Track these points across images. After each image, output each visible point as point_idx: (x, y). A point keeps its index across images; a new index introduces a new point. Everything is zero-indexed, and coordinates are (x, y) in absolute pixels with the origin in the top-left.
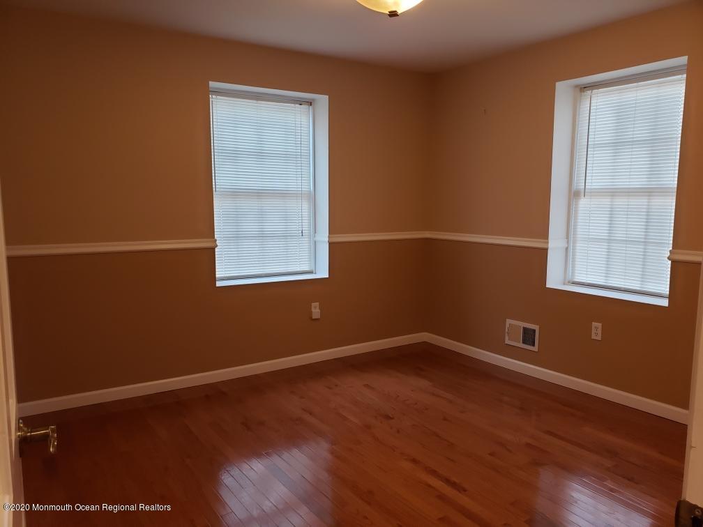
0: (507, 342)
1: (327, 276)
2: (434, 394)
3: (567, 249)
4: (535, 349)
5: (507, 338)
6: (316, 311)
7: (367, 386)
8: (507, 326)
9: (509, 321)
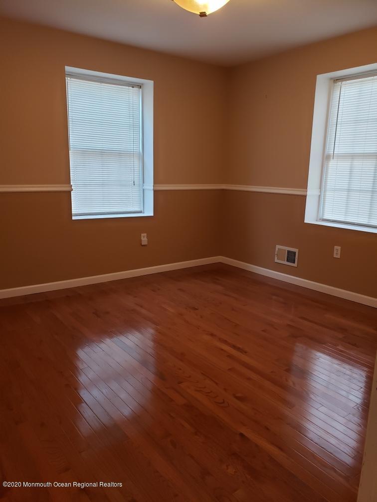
0: (276, 260)
1: (152, 214)
2: (226, 295)
3: (320, 196)
4: (295, 265)
5: (276, 258)
6: (144, 239)
9: (278, 247)
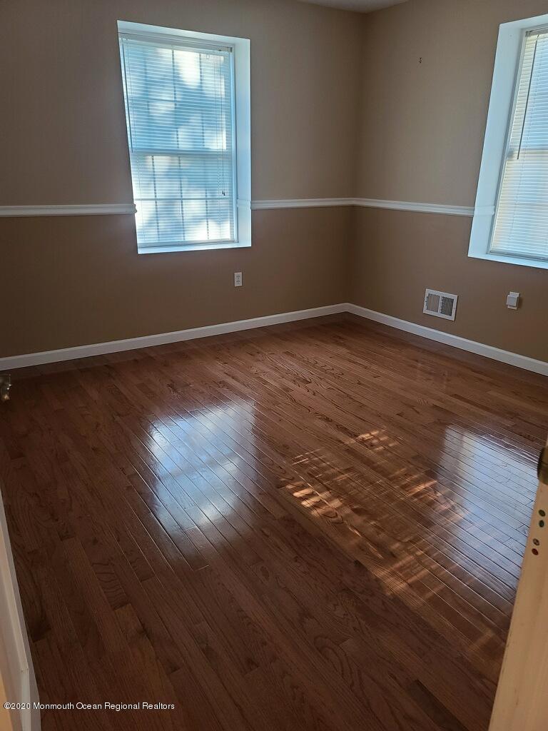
0: (425, 311)
1: (249, 245)
2: (350, 361)
3: (493, 216)
4: (452, 318)
5: (425, 307)
6: (238, 280)
7: (287, 353)
8: (427, 295)
9: (428, 291)
